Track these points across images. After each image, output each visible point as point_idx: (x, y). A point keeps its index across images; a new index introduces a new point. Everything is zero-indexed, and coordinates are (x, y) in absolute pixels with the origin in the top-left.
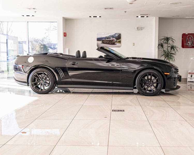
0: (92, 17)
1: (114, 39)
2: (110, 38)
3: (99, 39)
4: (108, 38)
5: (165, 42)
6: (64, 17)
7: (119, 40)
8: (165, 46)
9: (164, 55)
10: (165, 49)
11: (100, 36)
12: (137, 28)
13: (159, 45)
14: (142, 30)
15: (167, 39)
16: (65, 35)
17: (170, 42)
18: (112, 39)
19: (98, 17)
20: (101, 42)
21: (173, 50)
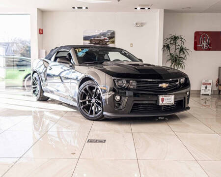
0: (76, 8)
1: (106, 38)
2: (101, 37)
3: (85, 38)
4: (97, 37)
5: (172, 42)
6: (39, 8)
7: (112, 40)
8: (172, 47)
9: (170, 59)
10: (172, 51)
11: (87, 35)
12: (136, 24)
13: (164, 46)
14: (142, 26)
15: (175, 39)
16: (41, 32)
17: (179, 42)
18: (103, 38)
19: (84, 8)
20: (89, 42)
21: (182, 53)
